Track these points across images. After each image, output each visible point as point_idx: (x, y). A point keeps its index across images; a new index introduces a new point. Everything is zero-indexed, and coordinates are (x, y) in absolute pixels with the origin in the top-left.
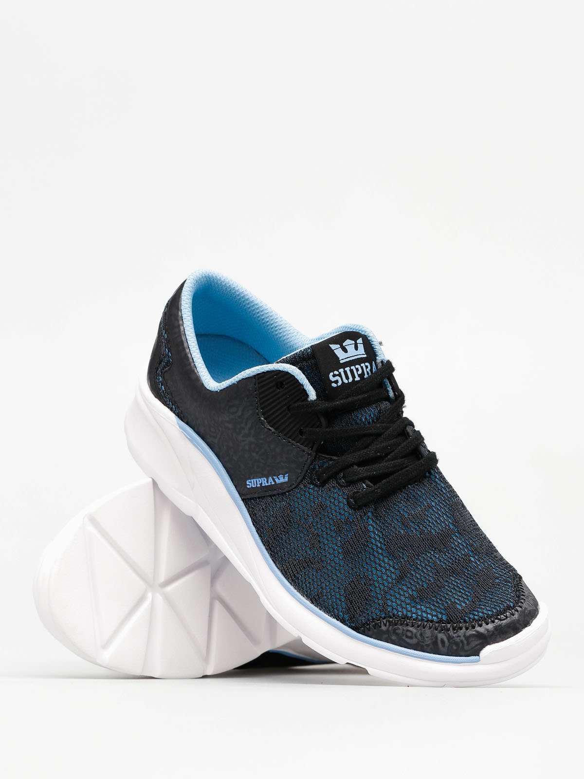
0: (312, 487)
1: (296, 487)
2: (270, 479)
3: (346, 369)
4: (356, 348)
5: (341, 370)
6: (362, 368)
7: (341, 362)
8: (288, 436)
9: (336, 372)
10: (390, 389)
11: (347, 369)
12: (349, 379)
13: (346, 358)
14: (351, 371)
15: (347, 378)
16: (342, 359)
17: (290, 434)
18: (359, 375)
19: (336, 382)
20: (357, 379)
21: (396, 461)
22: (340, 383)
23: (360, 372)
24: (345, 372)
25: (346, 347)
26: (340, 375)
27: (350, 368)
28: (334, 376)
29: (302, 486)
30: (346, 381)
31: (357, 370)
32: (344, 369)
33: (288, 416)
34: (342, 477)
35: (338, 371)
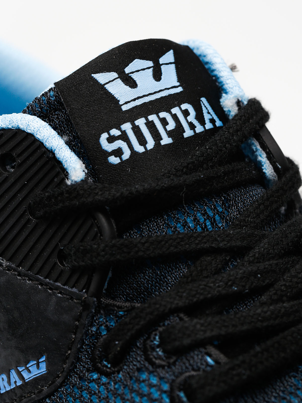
0: (95, 376)
1: (64, 382)
2: (14, 374)
3: (137, 122)
4: (157, 76)
5: (127, 127)
6: (175, 117)
7: (124, 108)
8: (36, 269)
9: (115, 132)
10: (263, 158)
11: (141, 122)
12: (146, 142)
13: (134, 100)
14: (151, 126)
15: (143, 142)
16: (126, 103)
17: (39, 264)
18: (170, 134)
19: (118, 152)
20: (166, 140)
21: (280, 305)
22: (127, 154)
23: (171, 126)
24: (137, 131)
25: (134, 76)
26: (124, 137)
27: (147, 119)
28: (111, 139)
29: (74, 379)
30: (140, 149)
31: (164, 122)
32: (133, 124)
33: (30, 226)
34: (158, 346)
35: (120, 129)
